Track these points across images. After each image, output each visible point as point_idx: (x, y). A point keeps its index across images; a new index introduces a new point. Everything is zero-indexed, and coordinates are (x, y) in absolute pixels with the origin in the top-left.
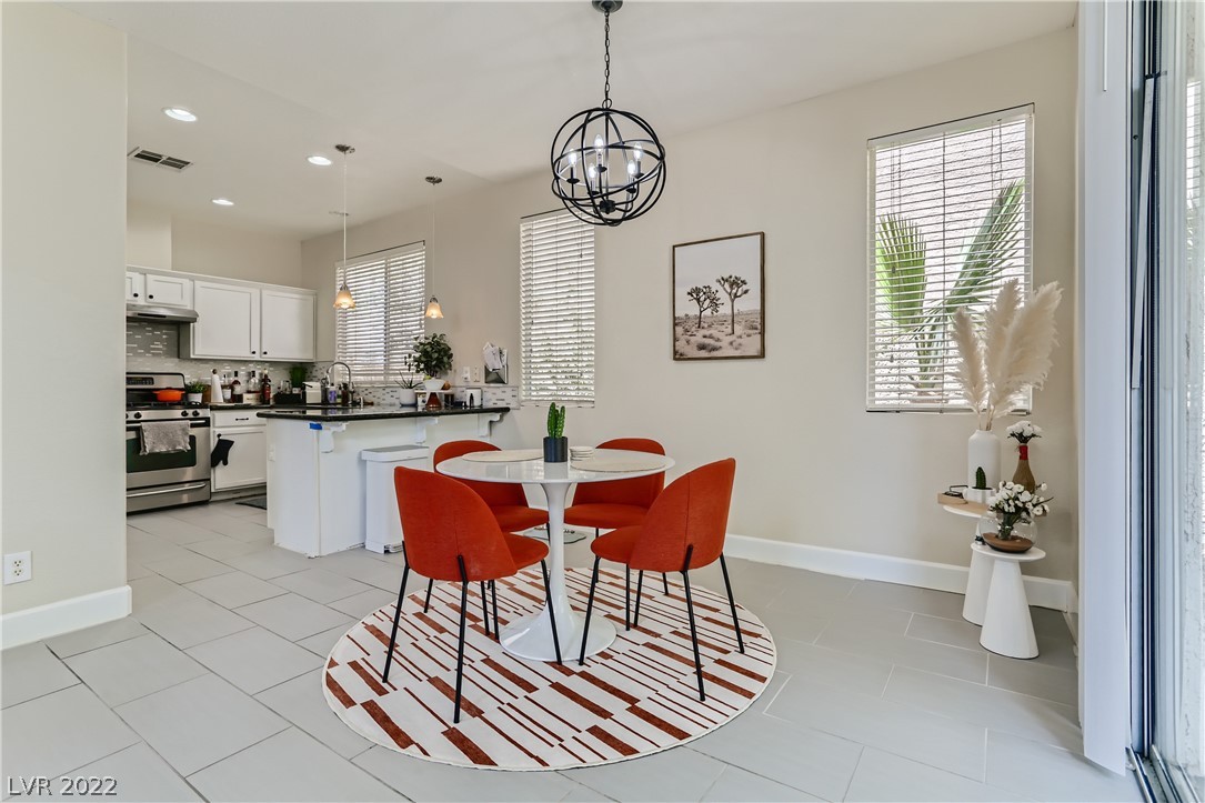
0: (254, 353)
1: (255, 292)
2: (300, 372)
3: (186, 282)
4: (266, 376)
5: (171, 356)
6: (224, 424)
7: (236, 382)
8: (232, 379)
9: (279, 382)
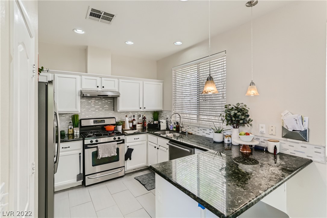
0: (141, 108)
1: (141, 82)
2: (156, 115)
3: (116, 80)
4: (145, 117)
5: (111, 110)
6: (130, 141)
7: (134, 120)
8: (133, 118)
9: (149, 119)
